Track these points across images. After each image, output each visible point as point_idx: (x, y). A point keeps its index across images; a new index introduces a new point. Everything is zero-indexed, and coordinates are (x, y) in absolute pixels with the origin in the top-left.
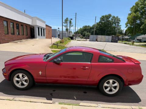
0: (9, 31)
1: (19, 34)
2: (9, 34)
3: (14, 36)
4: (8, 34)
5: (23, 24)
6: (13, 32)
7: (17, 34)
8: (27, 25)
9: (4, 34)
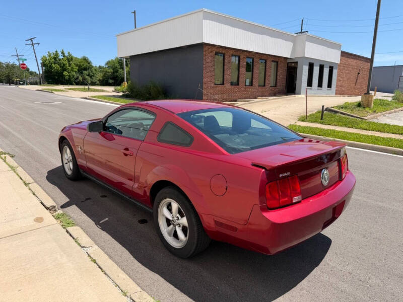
0: (226, 77)
1: (251, 84)
2: (226, 85)
3: (236, 89)
4: (223, 84)
5: (265, 58)
6: (235, 80)
7: (248, 84)
8: (277, 60)
9: (213, 85)
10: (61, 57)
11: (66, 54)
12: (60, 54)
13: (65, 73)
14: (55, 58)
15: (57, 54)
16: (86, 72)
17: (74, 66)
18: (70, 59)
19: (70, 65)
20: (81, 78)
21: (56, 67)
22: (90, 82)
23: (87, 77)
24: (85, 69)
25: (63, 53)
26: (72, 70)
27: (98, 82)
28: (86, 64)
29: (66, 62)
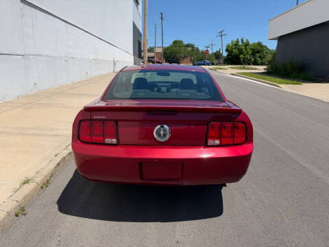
10: (240, 44)
11: (245, 41)
12: (240, 41)
13: (241, 56)
14: (236, 45)
15: (238, 41)
16: (258, 55)
17: (249, 50)
18: (247, 45)
19: (246, 49)
20: (253, 60)
21: (235, 51)
22: (259, 63)
23: (258, 59)
24: (258, 52)
25: (242, 40)
26: (247, 54)
27: (267, 63)
28: (259, 48)
29: (243, 48)
